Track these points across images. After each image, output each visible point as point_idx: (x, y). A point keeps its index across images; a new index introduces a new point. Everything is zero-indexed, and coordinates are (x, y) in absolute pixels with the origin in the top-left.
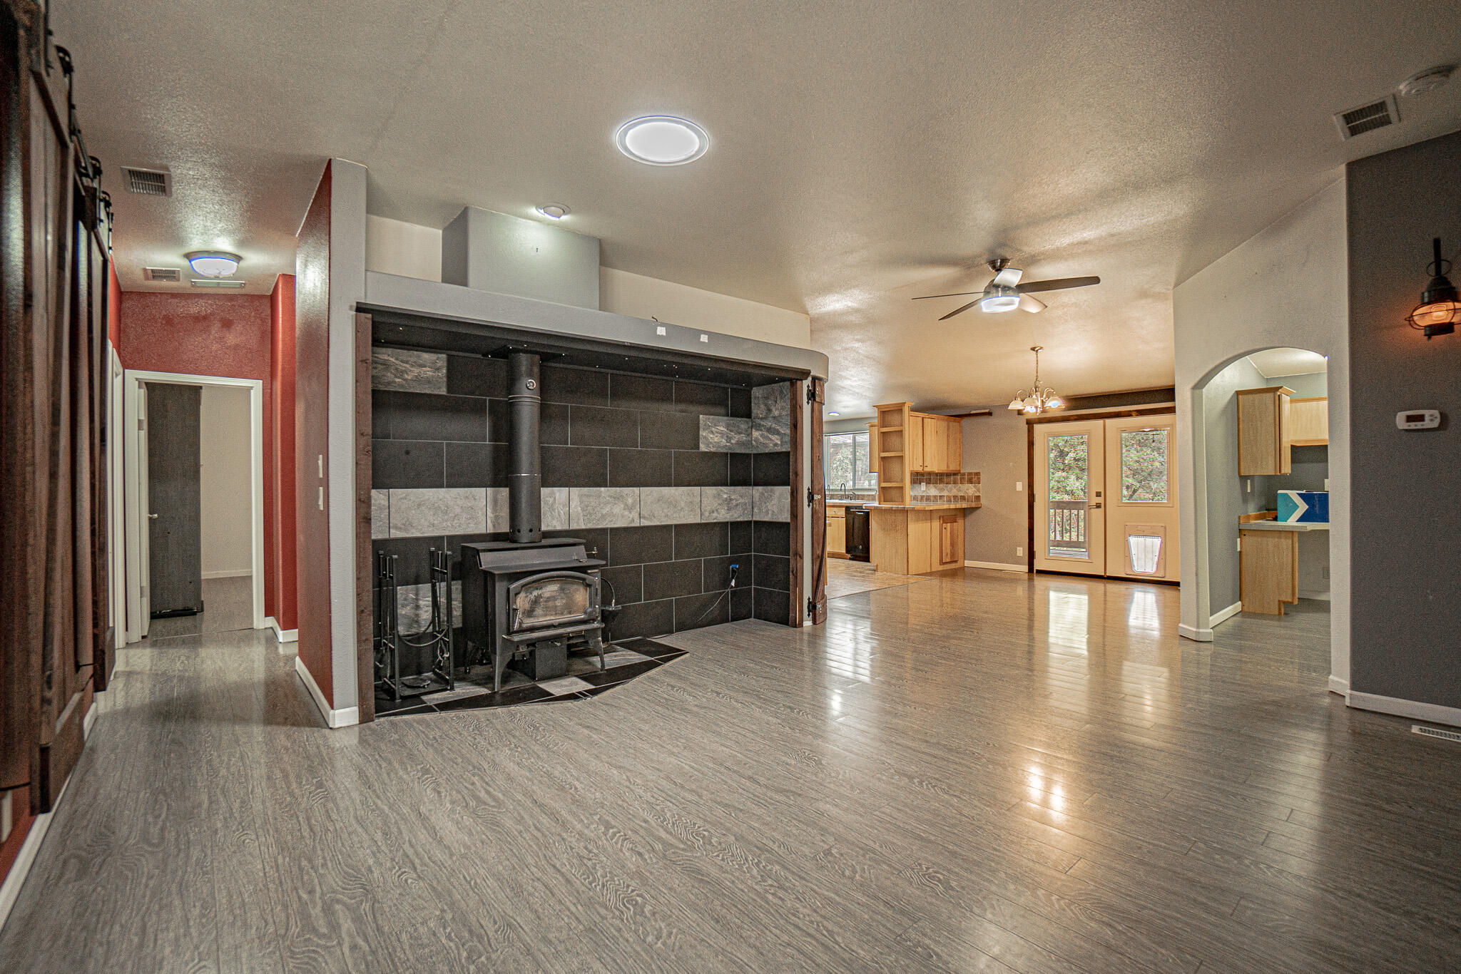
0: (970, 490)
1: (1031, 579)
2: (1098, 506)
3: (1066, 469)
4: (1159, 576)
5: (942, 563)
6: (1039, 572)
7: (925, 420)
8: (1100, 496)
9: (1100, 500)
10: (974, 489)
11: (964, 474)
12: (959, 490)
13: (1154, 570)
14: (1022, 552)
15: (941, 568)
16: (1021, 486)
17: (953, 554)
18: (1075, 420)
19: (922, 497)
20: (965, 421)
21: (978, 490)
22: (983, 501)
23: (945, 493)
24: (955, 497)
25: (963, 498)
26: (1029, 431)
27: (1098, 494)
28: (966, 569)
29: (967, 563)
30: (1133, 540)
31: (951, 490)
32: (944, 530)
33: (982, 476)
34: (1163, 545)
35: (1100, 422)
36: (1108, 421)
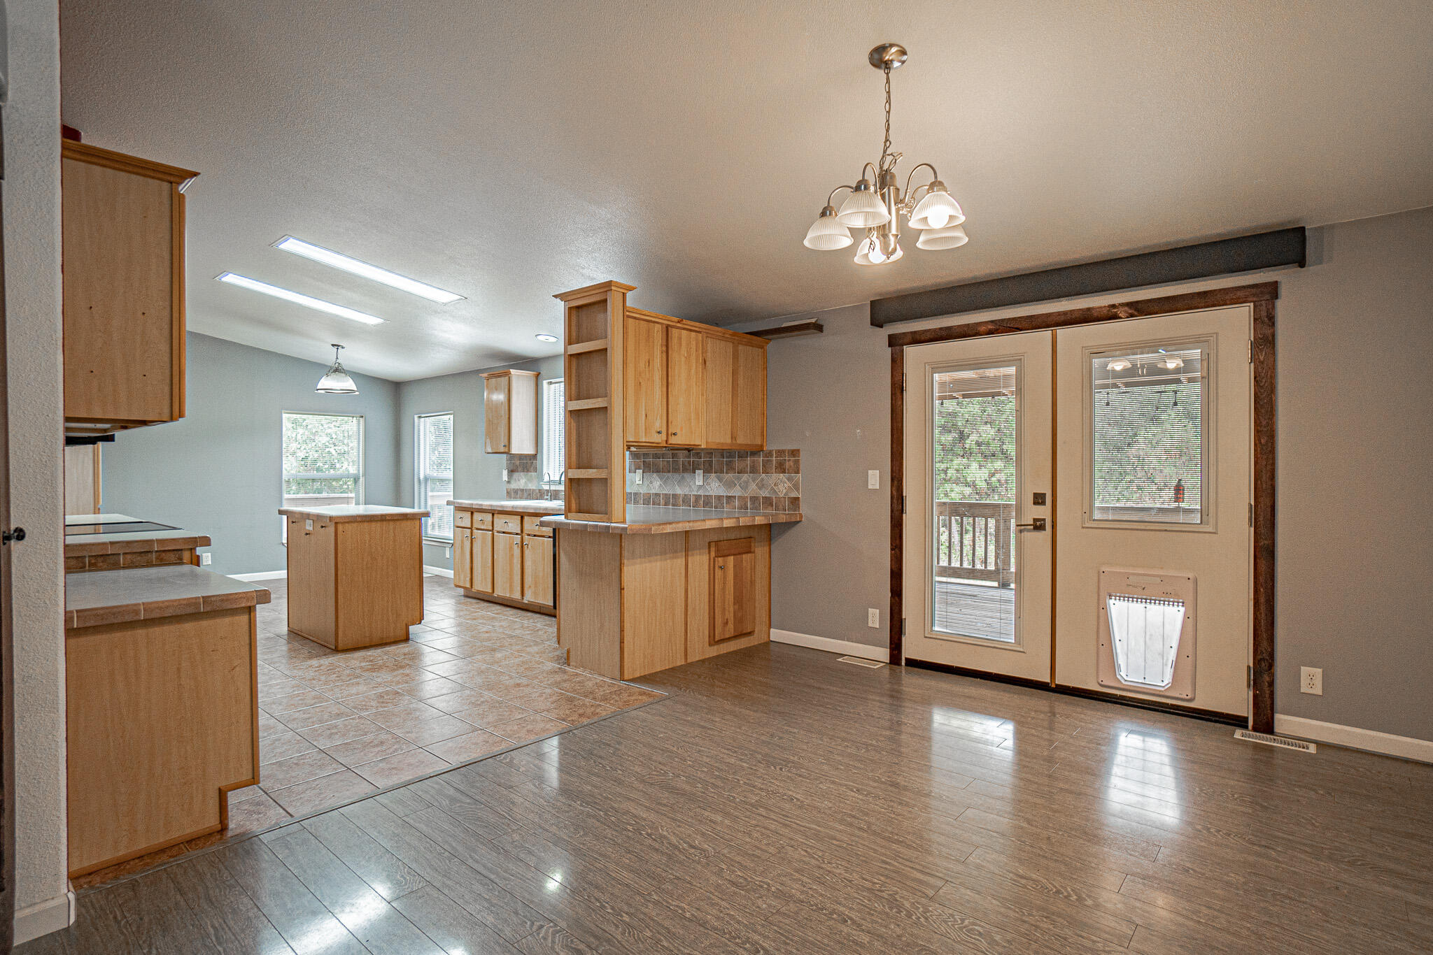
0: (780, 485)
1: (894, 678)
2: (1038, 526)
3: (967, 454)
4: (1181, 696)
5: (713, 642)
6: (912, 663)
7: (675, 333)
8: (1043, 503)
9: (1044, 512)
10: (788, 484)
11: (770, 454)
12: (761, 486)
13: (1168, 679)
14: (877, 618)
15: (713, 652)
16: (876, 479)
17: (739, 620)
18: (990, 332)
19: (697, 497)
20: (773, 346)
21: (796, 487)
22: (804, 509)
23: (737, 492)
24: (754, 499)
25: (768, 501)
26: (893, 360)
27: (1039, 499)
28: (772, 646)
29: (777, 635)
30: (1117, 608)
31: (746, 486)
32: (719, 573)
33: (803, 458)
34: (1190, 622)
35: (1046, 334)
36: (1062, 332)
